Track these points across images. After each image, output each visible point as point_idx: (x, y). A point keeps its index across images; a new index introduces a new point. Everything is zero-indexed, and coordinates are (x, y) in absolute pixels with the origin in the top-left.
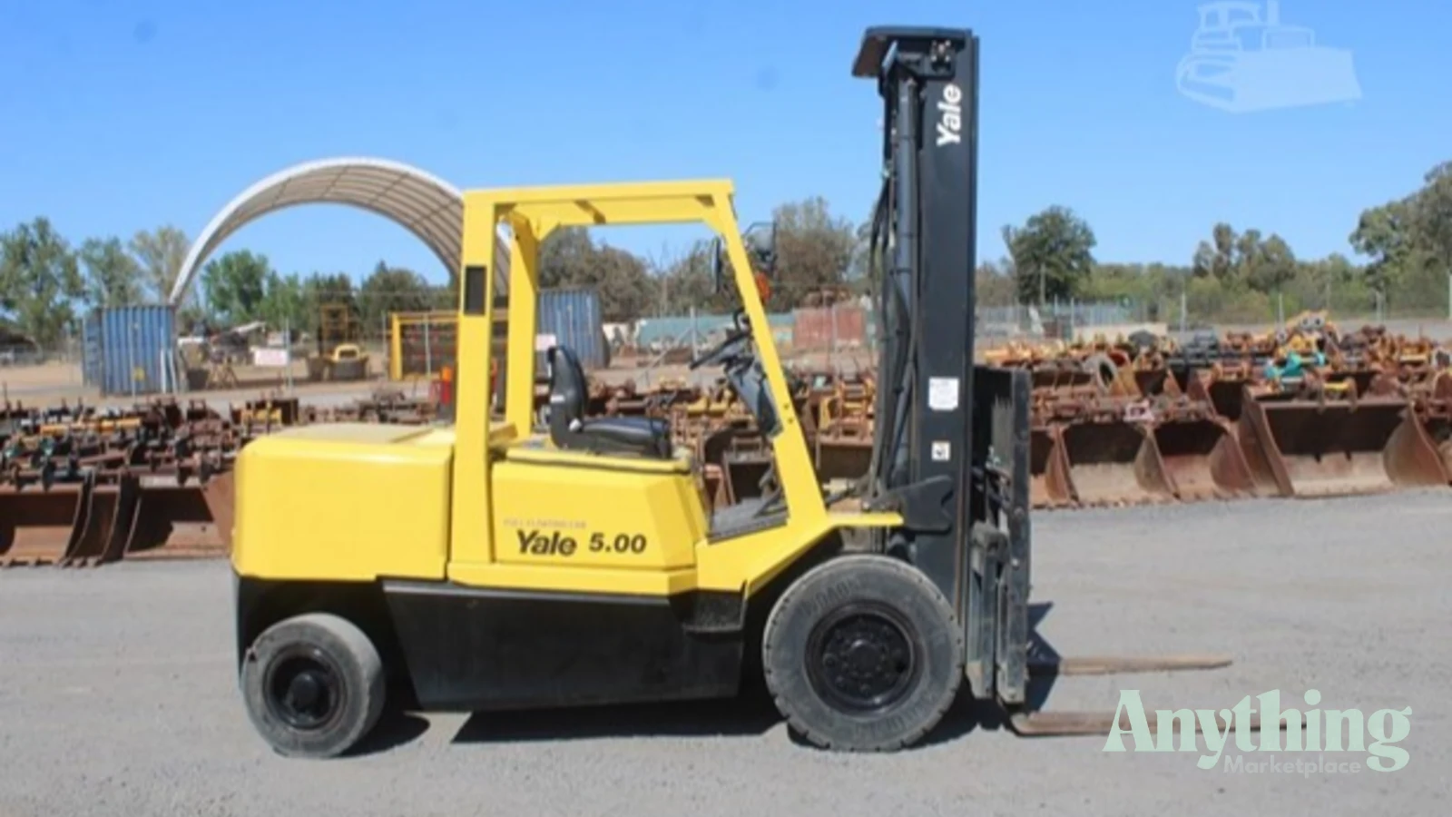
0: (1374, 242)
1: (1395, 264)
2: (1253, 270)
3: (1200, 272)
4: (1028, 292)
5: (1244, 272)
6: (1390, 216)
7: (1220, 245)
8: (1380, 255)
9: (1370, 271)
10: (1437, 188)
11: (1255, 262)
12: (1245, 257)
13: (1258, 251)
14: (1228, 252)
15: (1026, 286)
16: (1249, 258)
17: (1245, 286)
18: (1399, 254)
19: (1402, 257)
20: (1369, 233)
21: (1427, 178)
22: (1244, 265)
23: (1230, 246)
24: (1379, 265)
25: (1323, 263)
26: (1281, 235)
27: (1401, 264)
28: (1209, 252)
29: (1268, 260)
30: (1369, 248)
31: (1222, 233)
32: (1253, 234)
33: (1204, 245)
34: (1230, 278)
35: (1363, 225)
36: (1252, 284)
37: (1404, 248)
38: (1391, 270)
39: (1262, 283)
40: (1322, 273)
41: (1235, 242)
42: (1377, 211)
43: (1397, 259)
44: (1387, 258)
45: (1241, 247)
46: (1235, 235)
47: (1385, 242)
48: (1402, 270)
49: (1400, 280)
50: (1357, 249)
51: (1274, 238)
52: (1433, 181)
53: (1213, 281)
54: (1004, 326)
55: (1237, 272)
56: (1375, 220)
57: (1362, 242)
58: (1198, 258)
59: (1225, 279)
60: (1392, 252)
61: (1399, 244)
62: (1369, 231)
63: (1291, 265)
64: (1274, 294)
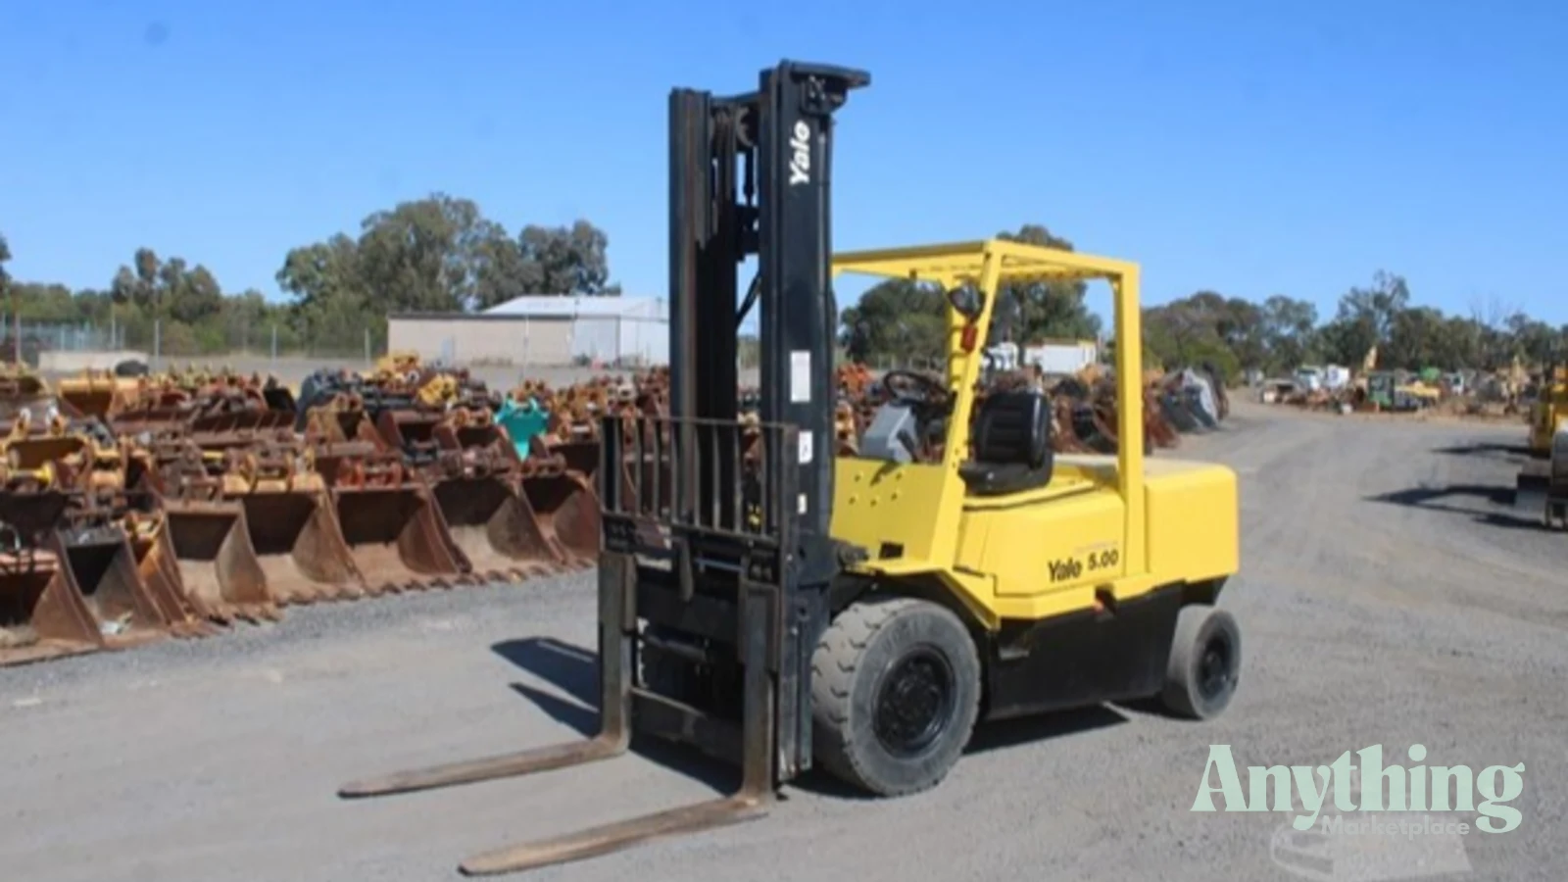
0: (299, 281)
1: (319, 304)
2: (176, 300)
3: (118, 295)
5: (168, 302)
6: (315, 258)
7: (142, 271)
8: (304, 294)
9: (295, 310)
10: (374, 234)
11: (179, 291)
12: (168, 285)
13: (182, 281)
14: (150, 279)
16: (173, 289)
17: (168, 316)
18: (322, 295)
19: (326, 298)
20: (295, 272)
21: (364, 224)
22: (168, 294)
23: (153, 273)
24: (304, 303)
25: (239, 298)
26: (208, 266)
27: (324, 306)
28: (130, 277)
29: (193, 290)
30: (295, 286)
31: (144, 259)
32: (177, 264)
33: (124, 270)
34: (152, 307)
35: (289, 263)
36: (175, 315)
37: (327, 289)
38: (314, 310)
39: (185, 314)
40: (238, 307)
41: (158, 269)
42: (303, 251)
43: (320, 300)
44: (310, 298)
45: (165, 275)
46: (159, 263)
47: (310, 282)
48: (325, 311)
49: (324, 320)
50: (284, 288)
51: (199, 268)
52: (370, 228)
53: (132, 308)
55: (160, 301)
56: (301, 260)
57: (288, 280)
58: (117, 283)
59: (146, 307)
60: (316, 293)
61: (322, 285)
62: (298, 269)
63: (217, 297)
64: (197, 325)
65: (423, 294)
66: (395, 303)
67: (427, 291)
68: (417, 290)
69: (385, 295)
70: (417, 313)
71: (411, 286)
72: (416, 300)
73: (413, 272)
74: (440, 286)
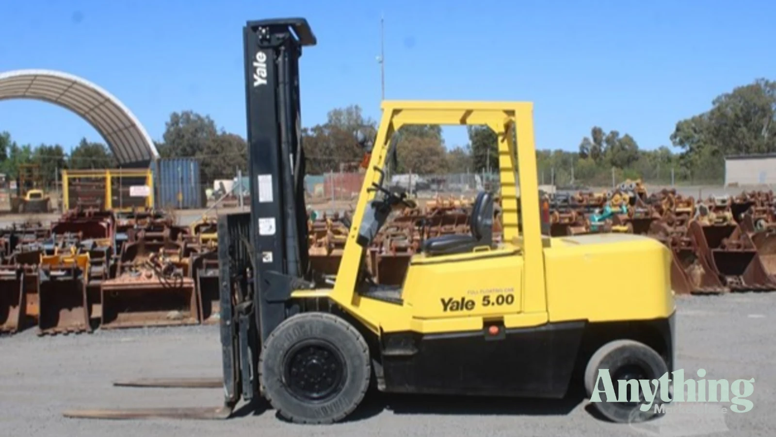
0: (684, 140)
1: (696, 153)
2: (614, 155)
3: (583, 155)
4: (480, 165)
5: (609, 156)
6: (693, 125)
7: (595, 140)
8: (688, 148)
9: (682, 157)
10: (719, 109)
11: (615, 150)
12: (610, 147)
13: (617, 143)
14: (600, 144)
15: (479, 162)
16: (612, 148)
17: (610, 165)
18: (698, 147)
19: (700, 149)
20: (681, 134)
21: (714, 103)
22: (609, 152)
23: (601, 140)
24: (687, 153)
25: (656, 151)
26: (631, 135)
27: (699, 153)
28: (589, 143)
29: (623, 149)
30: (681, 143)
31: (596, 133)
32: (615, 134)
33: (586, 139)
34: (601, 159)
35: (678, 129)
36: (614, 163)
37: (701, 144)
38: (694, 156)
39: (619, 162)
40: (655, 157)
41: (604, 138)
42: (686, 122)
43: (697, 150)
44: (691, 150)
45: (608, 141)
46: (604, 134)
47: (691, 140)
48: (700, 156)
49: (699, 162)
50: (675, 144)
51: (627, 136)
52: (717, 105)
53: (591, 160)
54: (460, 186)
55: (605, 156)
56: (685, 127)
57: (678, 140)
58: (582, 147)
59: (598, 160)
60: (694, 146)
61: (699, 141)
62: (682, 133)
63: (636, 152)
64: (626, 169)
65: (752, 143)
66: (733, 150)
67: (753, 141)
68: (747, 142)
69: (727, 145)
70: (747, 155)
71: (744, 137)
72: (748, 147)
73: (744, 129)
74: (763, 137)
